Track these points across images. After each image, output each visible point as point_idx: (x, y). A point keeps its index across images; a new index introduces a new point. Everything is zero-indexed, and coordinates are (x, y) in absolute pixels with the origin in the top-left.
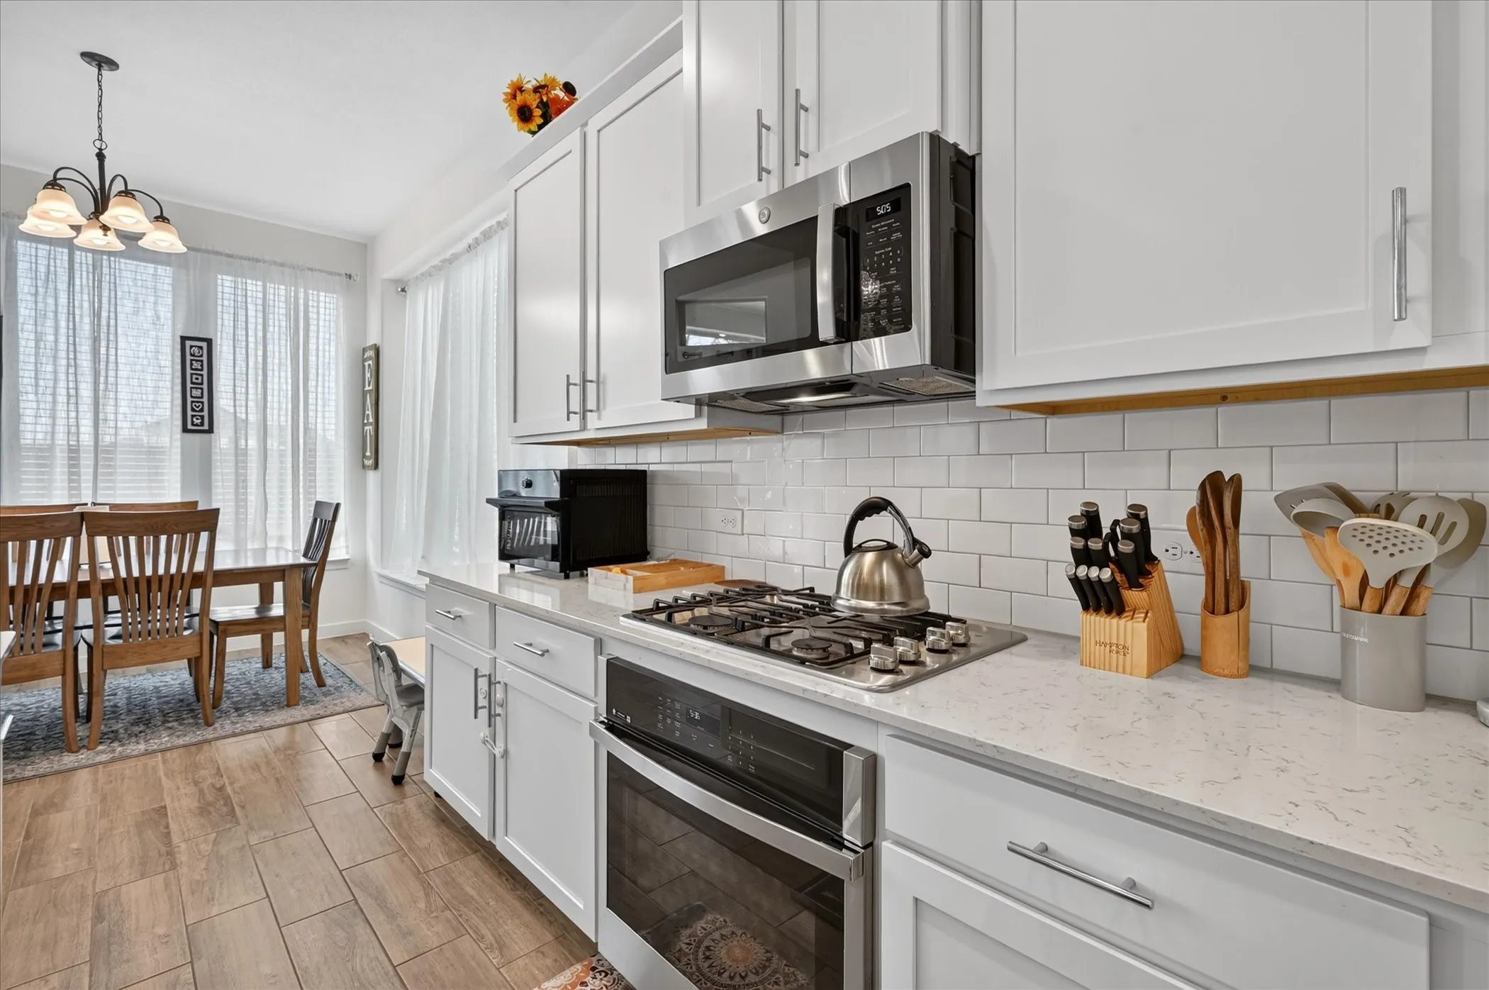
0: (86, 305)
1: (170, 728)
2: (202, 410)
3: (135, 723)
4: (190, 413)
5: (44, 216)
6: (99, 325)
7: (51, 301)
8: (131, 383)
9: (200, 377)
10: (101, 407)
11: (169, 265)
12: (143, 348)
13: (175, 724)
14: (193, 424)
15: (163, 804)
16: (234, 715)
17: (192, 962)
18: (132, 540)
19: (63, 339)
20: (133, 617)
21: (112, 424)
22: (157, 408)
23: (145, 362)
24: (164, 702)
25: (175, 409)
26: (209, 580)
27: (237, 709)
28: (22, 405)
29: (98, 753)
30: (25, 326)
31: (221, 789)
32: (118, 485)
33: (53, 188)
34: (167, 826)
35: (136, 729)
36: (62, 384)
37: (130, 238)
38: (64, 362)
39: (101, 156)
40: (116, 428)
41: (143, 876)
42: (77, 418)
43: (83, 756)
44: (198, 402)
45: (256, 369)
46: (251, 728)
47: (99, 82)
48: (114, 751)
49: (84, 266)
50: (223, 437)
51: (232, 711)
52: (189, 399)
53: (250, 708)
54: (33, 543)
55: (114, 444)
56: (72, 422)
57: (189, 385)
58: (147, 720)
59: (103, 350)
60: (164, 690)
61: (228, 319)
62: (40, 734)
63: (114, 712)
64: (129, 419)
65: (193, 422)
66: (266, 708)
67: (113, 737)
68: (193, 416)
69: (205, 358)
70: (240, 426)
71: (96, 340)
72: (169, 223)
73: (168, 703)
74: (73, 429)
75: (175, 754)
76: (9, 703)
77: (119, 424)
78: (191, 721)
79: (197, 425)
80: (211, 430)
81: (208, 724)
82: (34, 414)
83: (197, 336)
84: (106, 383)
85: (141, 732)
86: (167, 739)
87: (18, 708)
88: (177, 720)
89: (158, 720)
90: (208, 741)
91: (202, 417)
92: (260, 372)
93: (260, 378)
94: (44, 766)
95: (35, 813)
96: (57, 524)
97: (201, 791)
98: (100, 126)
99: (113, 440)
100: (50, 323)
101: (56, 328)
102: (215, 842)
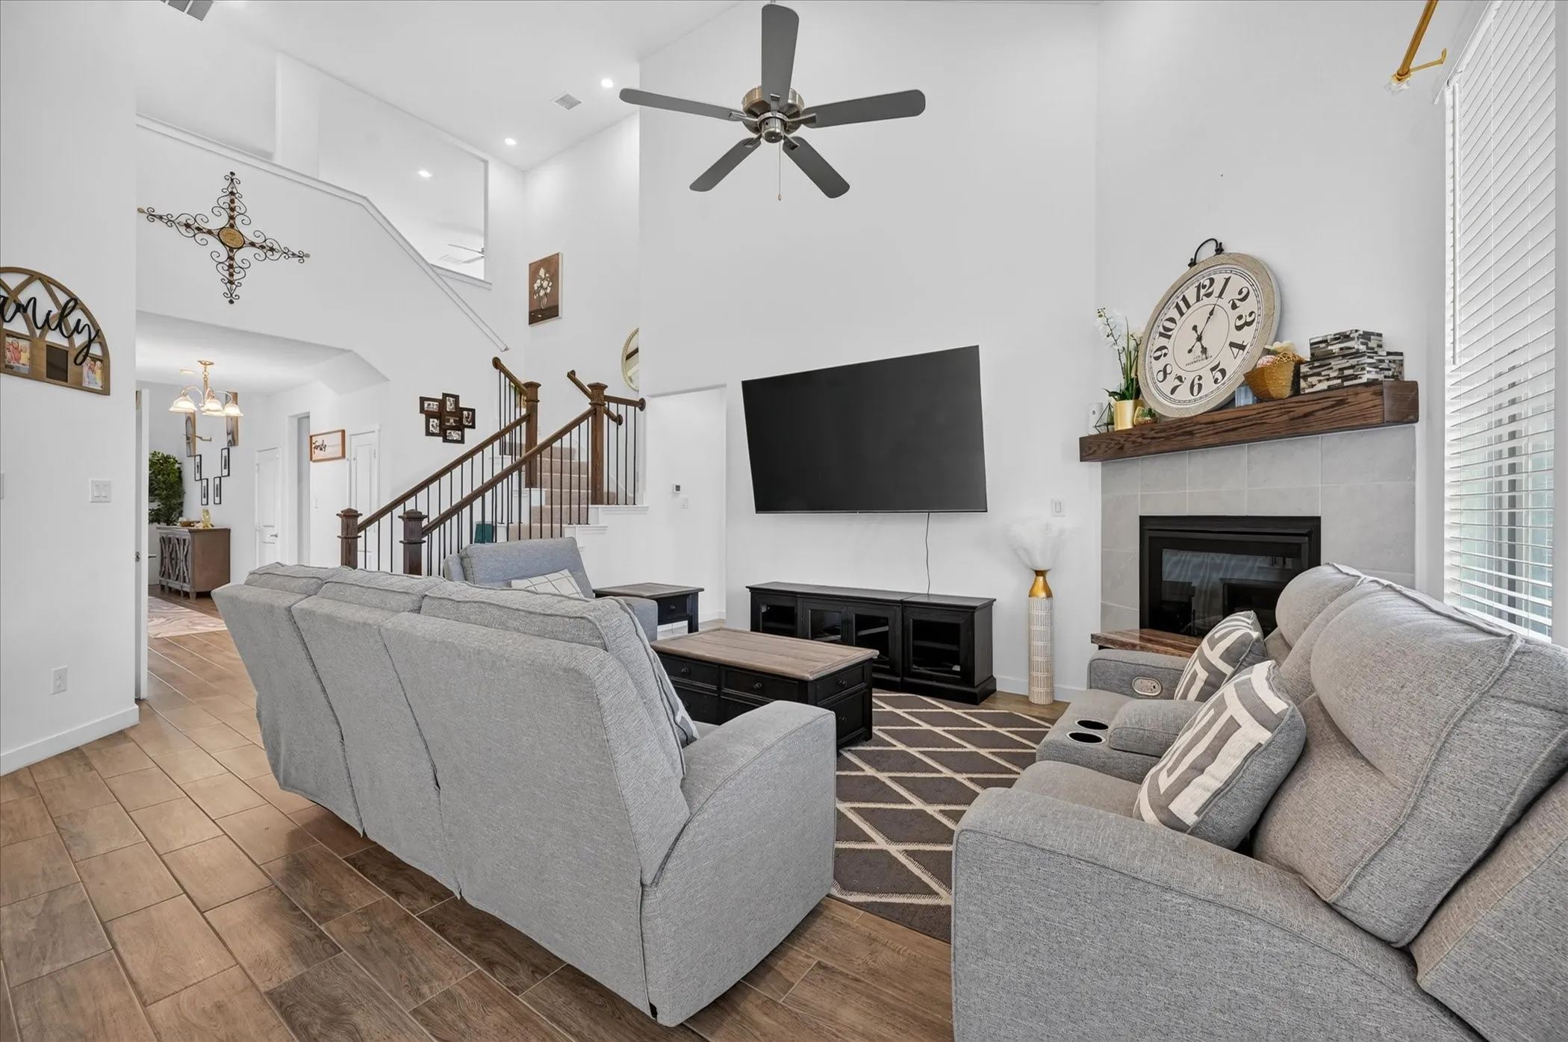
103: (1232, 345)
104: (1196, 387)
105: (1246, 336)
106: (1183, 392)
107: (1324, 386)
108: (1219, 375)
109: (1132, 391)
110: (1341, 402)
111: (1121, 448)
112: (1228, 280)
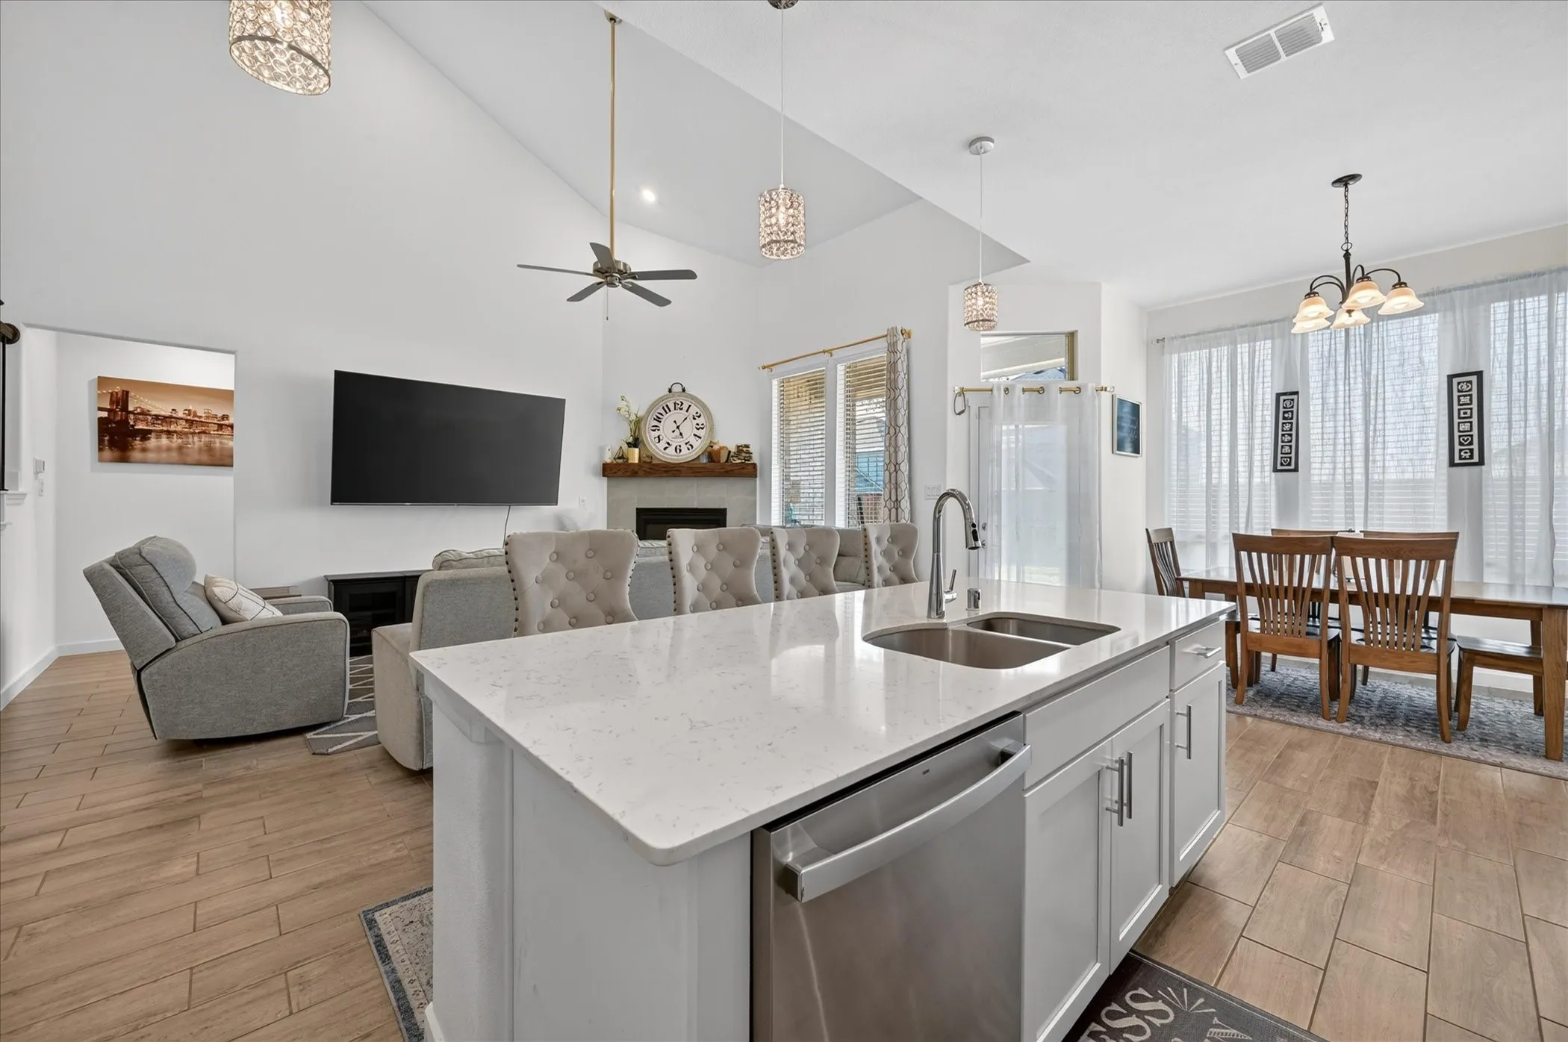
0: (1359, 368)
1: (1408, 731)
2: (1471, 443)
3: (1380, 717)
4: (1457, 447)
5: (1307, 318)
6: (1369, 383)
7: (1332, 372)
8: (1398, 427)
9: (1469, 411)
10: (1371, 451)
11: (1434, 312)
12: (1408, 394)
13: (1414, 730)
14: (1460, 458)
15: (1377, 780)
16: (1478, 743)
17: (1350, 885)
18: (1372, 562)
19: (1341, 400)
20: (1392, 629)
21: (1380, 464)
22: (1422, 446)
23: (1410, 406)
24: (1412, 711)
25: (1441, 445)
26: (1447, 606)
27: (1482, 740)
28: (1312, 455)
29: (1343, 727)
30: (1314, 396)
31: (1433, 793)
32: (1385, 516)
33: (1310, 297)
34: (1373, 796)
35: (1378, 721)
36: (1341, 435)
37: (1372, 312)
38: (1341, 418)
39: (1347, 256)
40: (1384, 467)
41: (1340, 816)
42: (1352, 462)
43: (1332, 725)
44: (1466, 436)
45: (1539, 391)
46: (1490, 760)
47: (1346, 197)
48: (1355, 729)
49: (1357, 337)
50: (1497, 469)
51: (1477, 739)
52: (1456, 434)
53: (1499, 744)
54: (1298, 557)
55: (1383, 482)
56: (1348, 465)
57: (1456, 420)
58: (1391, 718)
59: (1373, 403)
60: (1417, 702)
61: (1500, 347)
62: (1311, 699)
63: (1367, 703)
64: (1395, 459)
65: (1460, 456)
66: (1518, 749)
67: (1360, 721)
68: (1461, 450)
69: (1474, 393)
70: (1515, 453)
71: (1366, 396)
72: (1406, 286)
73: (1416, 712)
74: (1348, 471)
75: (1403, 751)
76: (1299, 674)
77: (1387, 464)
78: (1430, 732)
79: (1465, 459)
80: (1481, 462)
81: (1445, 740)
82: (1320, 461)
83: (1465, 371)
84: (1375, 430)
85: (1382, 725)
86: (1401, 737)
87: (1302, 679)
88: (1416, 727)
89: (1400, 722)
90: (1440, 754)
91: (1471, 451)
92: (1545, 395)
93: (1545, 401)
94: (1304, 720)
95: (1289, 746)
96: (1314, 544)
97: (1413, 787)
98: (1346, 232)
99: (1381, 477)
100: (1332, 389)
101: (1336, 392)
102: (1407, 826)
103: (695, 435)
104: (678, 449)
105: (701, 433)
106: (671, 450)
107: (740, 461)
108: (690, 447)
109: (635, 443)
110: (743, 468)
111: (636, 473)
112: (690, 406)
